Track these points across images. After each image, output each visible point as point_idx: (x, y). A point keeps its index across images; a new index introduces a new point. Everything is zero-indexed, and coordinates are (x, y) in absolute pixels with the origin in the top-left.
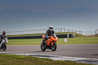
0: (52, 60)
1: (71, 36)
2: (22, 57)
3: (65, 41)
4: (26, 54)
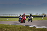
0: (36, 28)
1: (45, 16)
2: (21, 26)
3: (42, 19)
4: (24, 25)
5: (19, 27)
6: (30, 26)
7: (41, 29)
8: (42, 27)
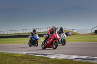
0: (49, 59)
2: (19, 55)
4: (23, 53)
5: (14, 57)
6: (37, 54)
7: (59, 60)
8: (61, 55)
